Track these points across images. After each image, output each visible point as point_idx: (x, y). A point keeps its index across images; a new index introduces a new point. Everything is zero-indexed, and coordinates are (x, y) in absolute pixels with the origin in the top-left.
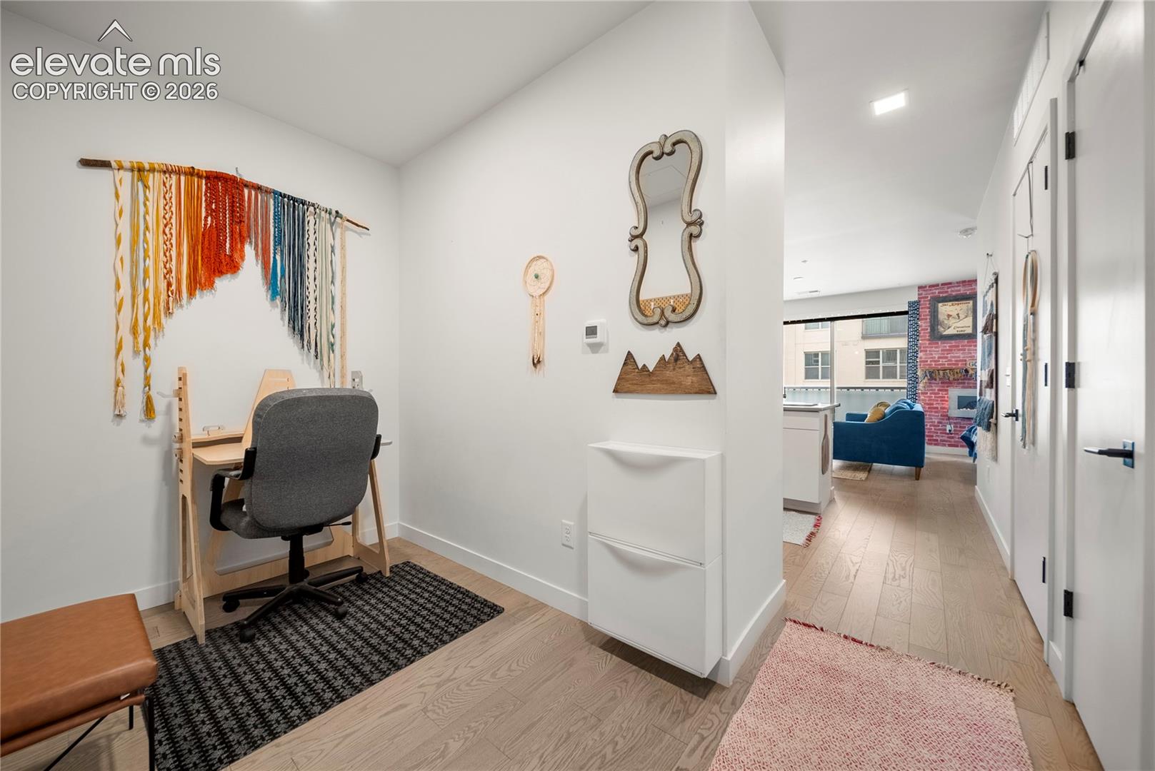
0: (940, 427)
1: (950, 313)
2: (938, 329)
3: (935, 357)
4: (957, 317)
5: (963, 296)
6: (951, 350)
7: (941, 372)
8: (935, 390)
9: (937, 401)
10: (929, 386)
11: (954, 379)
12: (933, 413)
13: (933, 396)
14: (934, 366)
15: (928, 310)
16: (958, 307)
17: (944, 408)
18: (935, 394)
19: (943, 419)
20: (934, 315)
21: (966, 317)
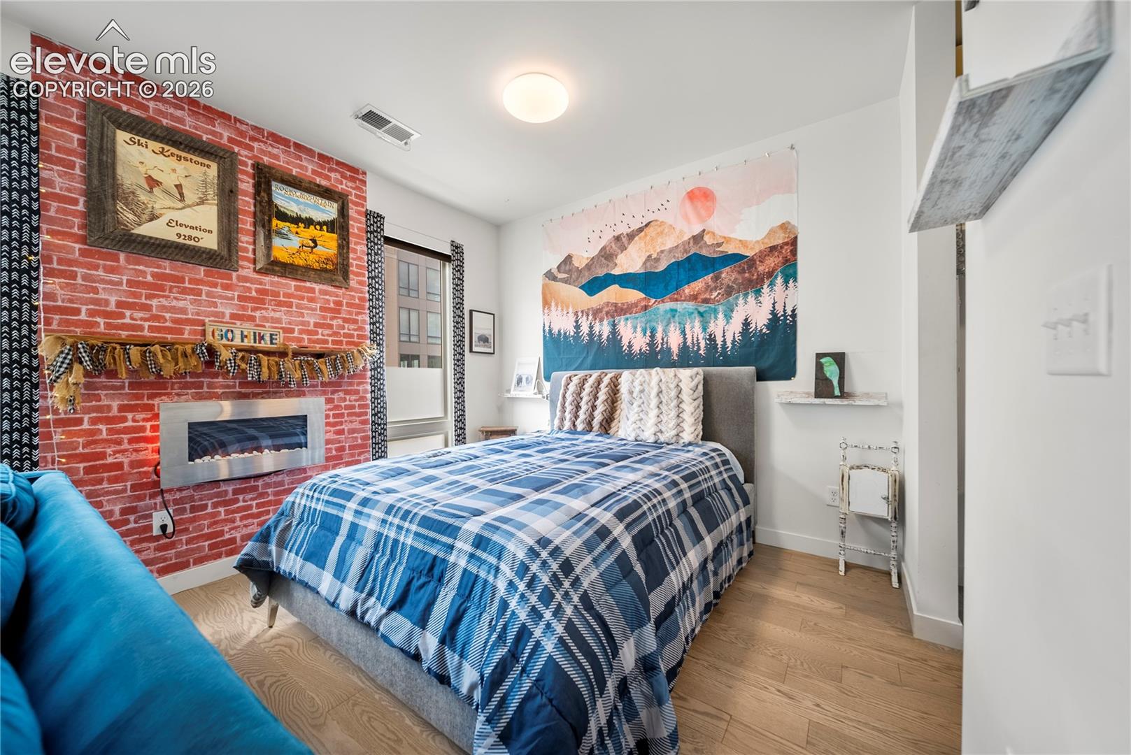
0: (132, 525)
1: (156, 175)
2: (116, 212)
3: (107, 302)
4: (175, 192)
5: (192, 140)
6: (162, 289)
7: (135, 352)
8: (109, 408)
9: (119, 443)
10: (88, 398)
11: (177, 374)
12: (105, 485)
13: (103, 427)
14: (102, 328)
15: (76, 136)
16: (181, 167)
17: (142, 463)
18: (109, 420)
19: (140, 498)
20: (100, 162)
21: (202, 202)
